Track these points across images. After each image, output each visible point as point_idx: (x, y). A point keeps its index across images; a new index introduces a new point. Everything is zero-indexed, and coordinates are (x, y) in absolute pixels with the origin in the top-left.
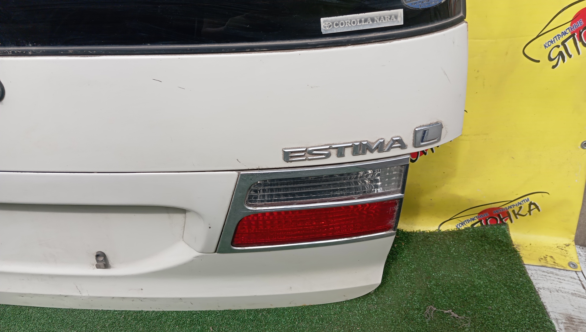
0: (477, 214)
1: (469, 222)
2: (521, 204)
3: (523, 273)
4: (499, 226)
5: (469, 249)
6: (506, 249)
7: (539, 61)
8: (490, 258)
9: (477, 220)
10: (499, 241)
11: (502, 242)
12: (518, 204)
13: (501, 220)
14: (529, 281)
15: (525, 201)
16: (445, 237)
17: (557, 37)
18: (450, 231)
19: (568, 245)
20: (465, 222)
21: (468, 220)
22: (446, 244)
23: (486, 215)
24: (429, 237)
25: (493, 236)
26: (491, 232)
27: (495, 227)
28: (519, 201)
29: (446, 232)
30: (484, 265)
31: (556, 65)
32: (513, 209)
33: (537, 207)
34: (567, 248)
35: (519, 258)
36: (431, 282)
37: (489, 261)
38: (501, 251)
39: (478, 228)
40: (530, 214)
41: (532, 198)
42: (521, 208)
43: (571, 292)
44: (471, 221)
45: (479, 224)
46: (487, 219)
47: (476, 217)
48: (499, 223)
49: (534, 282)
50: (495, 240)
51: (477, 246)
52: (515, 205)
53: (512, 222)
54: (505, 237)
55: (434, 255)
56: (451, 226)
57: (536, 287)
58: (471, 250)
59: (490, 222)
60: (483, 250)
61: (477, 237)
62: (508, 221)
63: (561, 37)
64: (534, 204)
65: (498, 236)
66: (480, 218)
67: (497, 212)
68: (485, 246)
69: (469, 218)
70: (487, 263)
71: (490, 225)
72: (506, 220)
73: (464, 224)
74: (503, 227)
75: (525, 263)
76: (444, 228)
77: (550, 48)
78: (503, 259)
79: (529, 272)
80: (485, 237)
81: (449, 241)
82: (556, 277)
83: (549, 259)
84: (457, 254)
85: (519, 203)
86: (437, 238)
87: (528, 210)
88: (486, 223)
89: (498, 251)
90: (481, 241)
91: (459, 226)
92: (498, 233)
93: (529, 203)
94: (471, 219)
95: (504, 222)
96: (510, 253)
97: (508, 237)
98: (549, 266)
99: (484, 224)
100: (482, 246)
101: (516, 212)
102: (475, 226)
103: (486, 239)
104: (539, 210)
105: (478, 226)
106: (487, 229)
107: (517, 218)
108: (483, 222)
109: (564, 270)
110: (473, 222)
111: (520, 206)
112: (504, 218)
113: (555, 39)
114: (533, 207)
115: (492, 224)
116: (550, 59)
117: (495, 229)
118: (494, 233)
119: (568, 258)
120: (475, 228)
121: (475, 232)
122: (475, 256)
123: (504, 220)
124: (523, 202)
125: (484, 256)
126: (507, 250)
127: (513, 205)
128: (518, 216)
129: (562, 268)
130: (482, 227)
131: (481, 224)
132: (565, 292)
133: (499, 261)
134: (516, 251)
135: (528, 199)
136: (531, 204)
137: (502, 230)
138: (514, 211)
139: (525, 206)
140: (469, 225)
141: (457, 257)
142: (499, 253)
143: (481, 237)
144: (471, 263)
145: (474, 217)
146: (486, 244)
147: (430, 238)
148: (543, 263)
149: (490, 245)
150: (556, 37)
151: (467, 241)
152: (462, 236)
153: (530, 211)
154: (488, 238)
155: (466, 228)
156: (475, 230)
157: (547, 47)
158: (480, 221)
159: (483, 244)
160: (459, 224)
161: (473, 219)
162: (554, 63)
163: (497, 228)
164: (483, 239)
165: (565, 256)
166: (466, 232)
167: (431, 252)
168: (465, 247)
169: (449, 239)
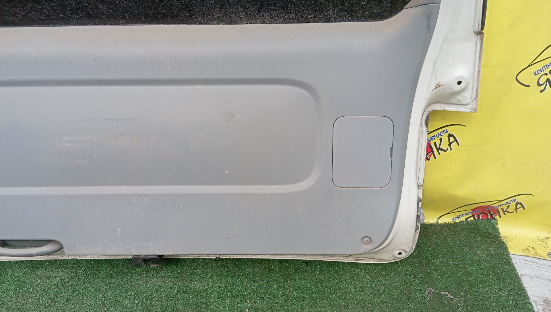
0: (471, 210)
1: (463, 216)
2: (509, 203)
3: (509, 262)
4: (490, 221)
5: (464, 240)
6: (495, 240)
7: (529, 86)
8: (481, 248)
9: (471, 215)
10: (489, 233)
11: (492, 234)
12: (507, 204)
13: (491, 215)
14: (514, 269)
15: (513, 201)
16: (443, 229)
17: (546, 67)
18: (447, 224)
19: (548, 238)
20: (460, 216)
21: (462, 215)
22: (443, 235)
23: (478, 211)
24: (429, 228)
25: (484, 229)
26: (482, 225)
27: (486, 221)
28: (508, 201)
29: (443, 224)
30: (476, 254)
31: (543, 90)
32: (502, 207)
33: (523, 206)
34: (547, 241)
35: (506, 248)
36: (430, 267)
37: (480, 251)
38: (490, 242)
39: (471, 221)
40: (517, 212)
41: (519, 199)
42: (509, 206)
43: (548, 278)
44: (465, 215)
45: (472, 218)
46: (479, 214)
47: (470, 212)
48: (489, 218)
49: (518, 269)
50: (485, 232)
51: (470, 237)
52: (504, 204)
53: (500, 217)
54: (494, 230)
55: (433, 244)
56: (447, 220)
57: (520, 273)
58: (465, 241)
59: (481, 216)
60: (475, 241)
61: (470, 229)
62: (497, 217)
63: (549, 67)
64: (520, 204)
65: (488, 229)
66: (473, 213)
67: (488, 209)
68: (477, 238)
69: (464, 213)
70: (479, 252)
71: (481, 219)
72: (495, 216)
73: (459, 218)
74: (492, 221)
75: (510, 253)
76: (442, 221)
77: (539, 76)
78: (492, 249)
79: (514, 261)
80: (477, 230)
81: (446, 232)
82: (537, 265)
83: (531, 249)
84: (453, 244)
85: (507, 202)
86: (436, 230)
87: (515, 208)
88: (479, 218)
89: (488, 242)
90: (474, 233)
91: (455, 219)
92: (488, 226)
93: (516, 202)
94: (465, 214)
95: (494, 217)
96: (498, 244)
97: (496, 230)
98: (531, 256)
99: (476, 218)
100: (475, 237)
101: (505, 210)
102: (469, 220)
103: (478, 231)
104: (524, 209)
105: (471, 220)
106: (479, 223)
107: (505, 214)
108: (475, 217)
109: (543, 259)
110: (467, 216)
111: (508, 205)
112: (493, 214)
113: (544, 68)
114: (519, 206)
115: (483, 219)
116: (539, 85)
117: (486, 223)
118: (485, 227)
119: (547, 249)
120: (468, 222)
121: (469, 225)
122: (468, 246)
123: (493, 216)
124: (511, 202)
125: (476, 246)
126: (495, 242)
127: (503, 204)
128: (505, 213)
129: (542, 258)
130: (475, 221)
131: (474, 218)
132: (544, 279)
133: (489, 251)
134: (503, 243)
135: (515, 199)
136: (518, 203)
137: (491, 224)
138: (502, 209)
139: (513, 205)
140: (463, 219)
141: (453, 247)
142: (488, 244)
143: (474, 229)
144: (464, 252)
145: (468, 213)
146: (478, 236)
147: (430, 230)
148: (526, 253)
149: (481, 236)
150: (544, 67)
151: (461, 233)
152: (457, 229)
153: (516, 209)
154: (479, 230)
155: (461, 222)
156: (469, 224)
157: (537, 75)
158: (473, 216)
159: (475, 235)
160: (455, 218)
161: (467, 214)
162: (542, 88)
163: (487, 222)
164: (476, 231)
165: (545, 248)
166: (461, 225)
167: (431, 241)
168: (460, 238)
169: (446, 230)
